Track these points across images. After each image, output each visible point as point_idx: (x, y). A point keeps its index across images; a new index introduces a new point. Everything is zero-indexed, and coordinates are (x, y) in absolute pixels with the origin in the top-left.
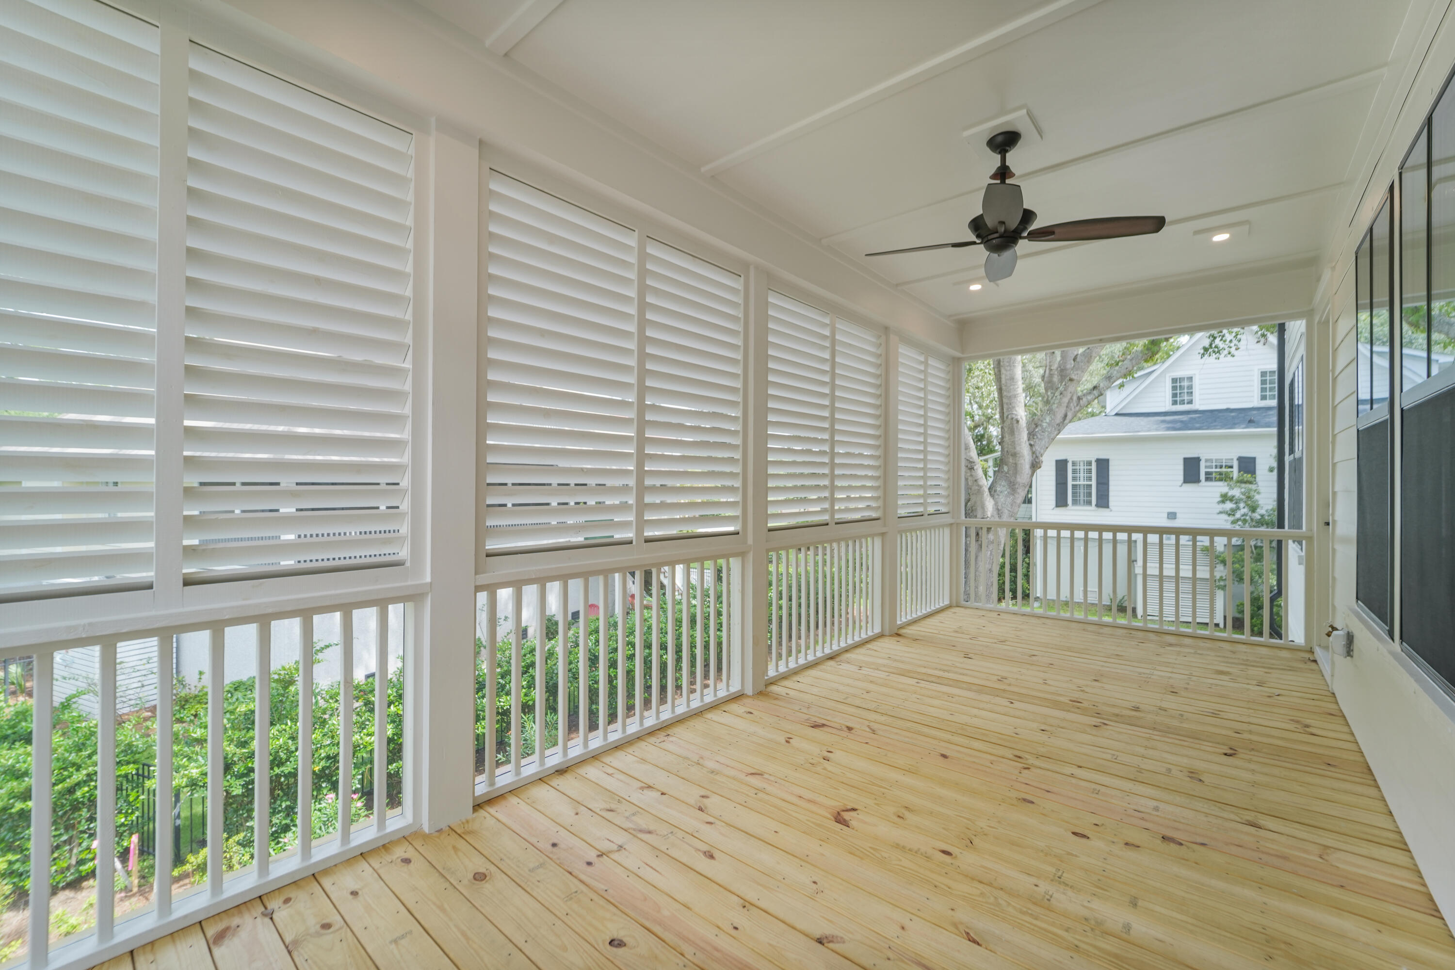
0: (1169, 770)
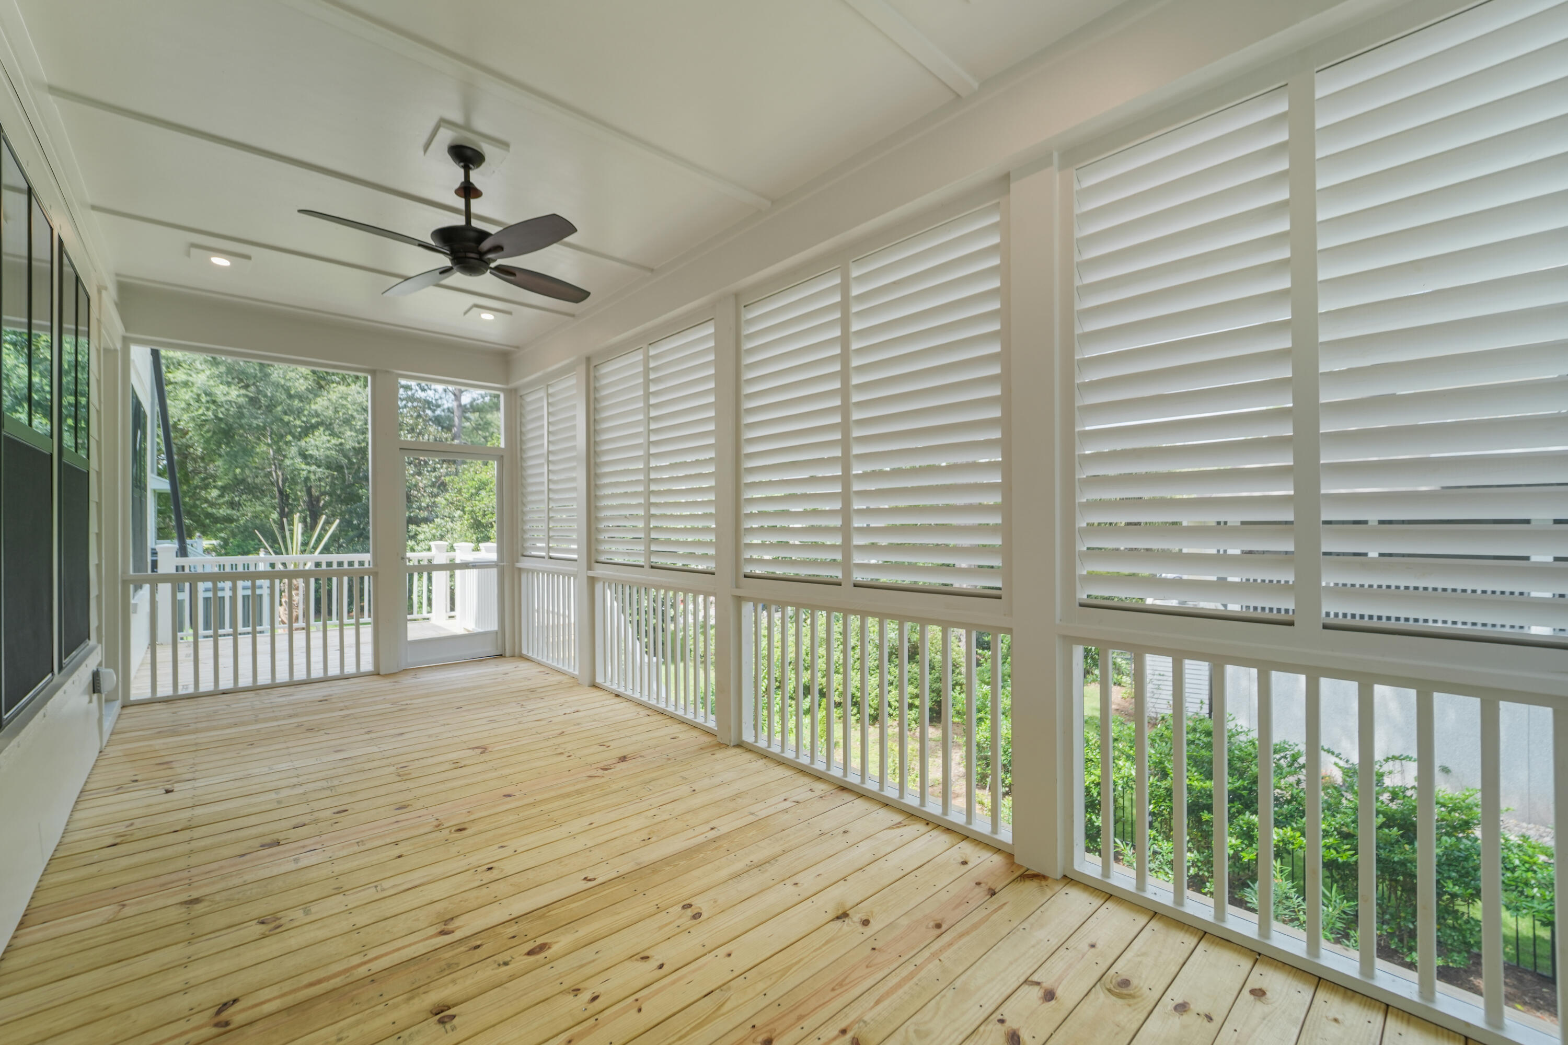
0: (307, 912)
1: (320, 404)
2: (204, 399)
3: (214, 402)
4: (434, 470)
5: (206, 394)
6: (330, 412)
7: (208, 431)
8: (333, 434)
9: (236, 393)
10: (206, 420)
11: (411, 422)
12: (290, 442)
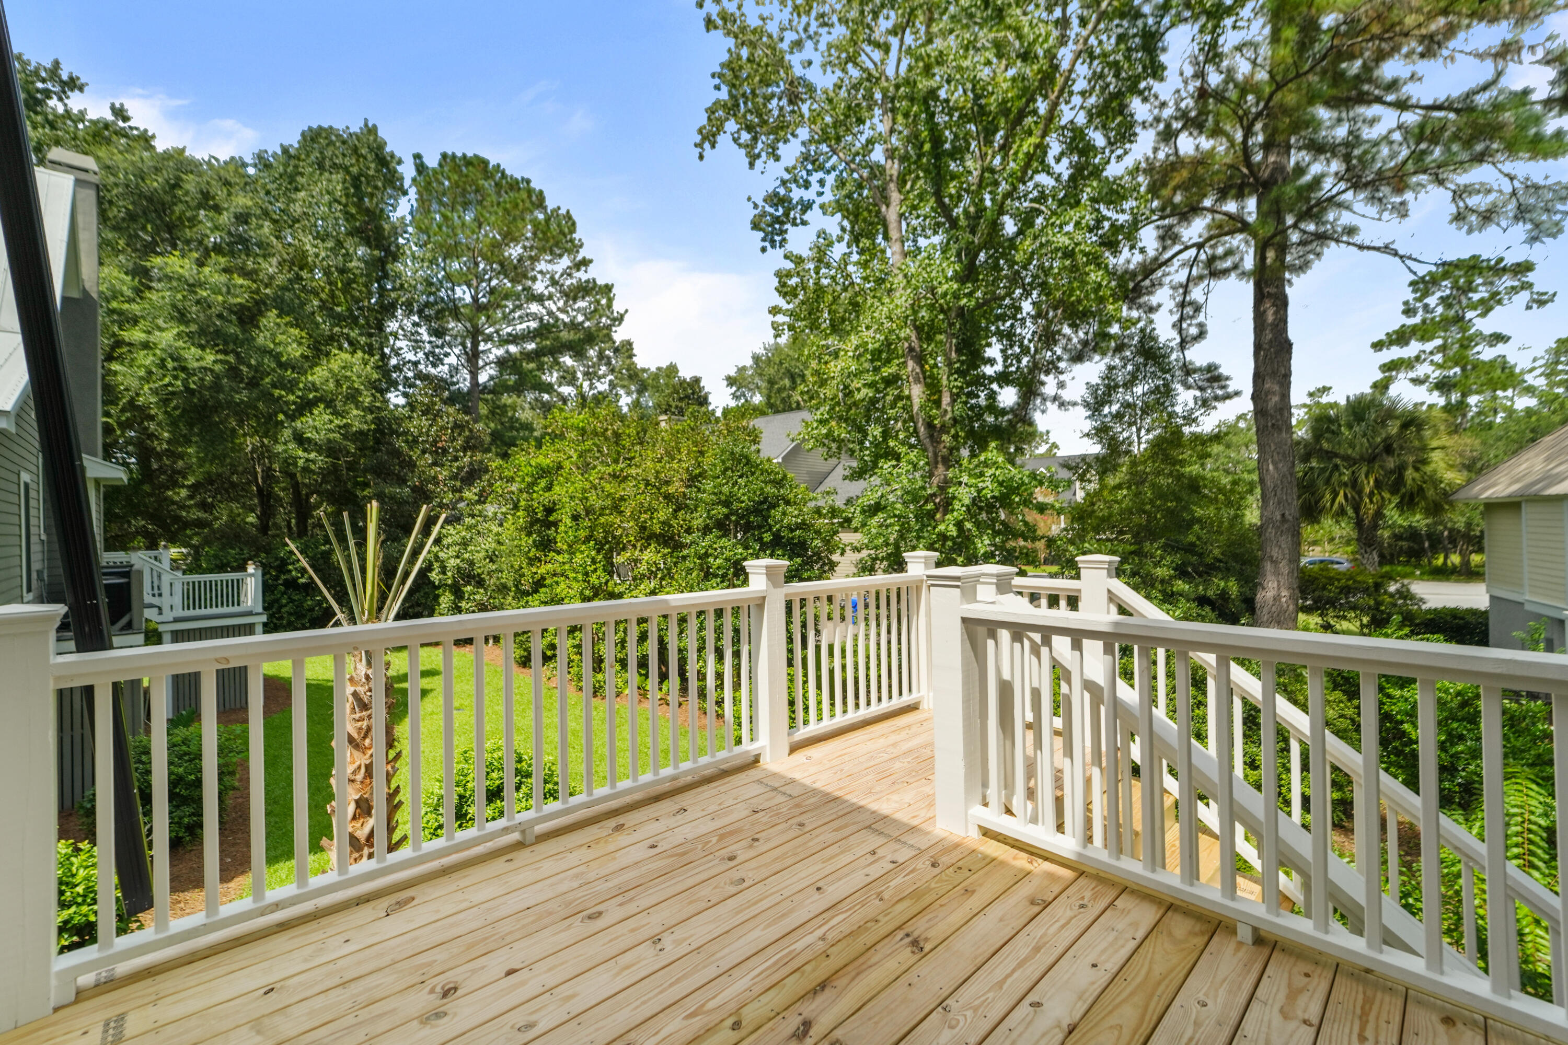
1: (319, 375)
2: (170, 364)
3: (184, 369)
4: (456, 459)
5: (173, 360)
6: (332, 385)
7: (175, 408)
8: (336, 413)
9: (212, 358)
10: (173, 393)
11: (426, 400)
12: (282, 422)
